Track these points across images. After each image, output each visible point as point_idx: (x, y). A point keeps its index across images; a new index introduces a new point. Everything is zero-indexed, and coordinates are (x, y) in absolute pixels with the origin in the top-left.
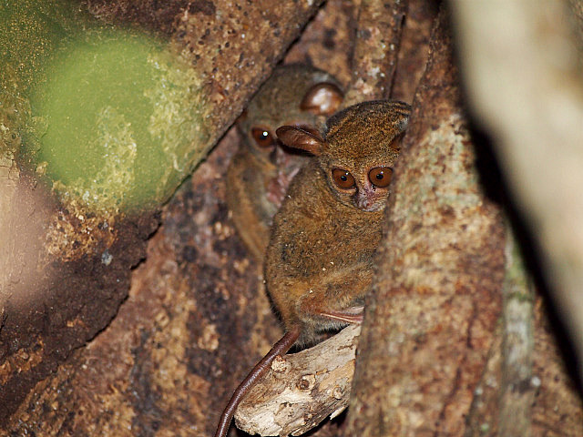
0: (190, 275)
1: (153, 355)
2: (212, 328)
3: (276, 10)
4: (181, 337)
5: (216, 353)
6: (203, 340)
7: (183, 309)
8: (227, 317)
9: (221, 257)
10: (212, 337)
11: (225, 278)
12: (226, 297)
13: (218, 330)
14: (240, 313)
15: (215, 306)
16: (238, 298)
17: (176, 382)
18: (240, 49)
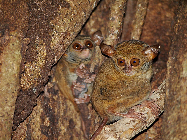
0: (42, 100)
1: (31, 127)
2: (47, 119)
3: (86, 8)
4: (39, 121)
5: (49, 127)
6: (45, 122)
7: (40, 112)
8: (52, 115)
9: (50, 94)
10: (48, 122)
11: (51, 101)
12: (51, 108)
13: (50, 119)
14: (56, 114)
15: (48, 111)
16: (55, 109)
17: (38, 137)
18: (76, 21)
